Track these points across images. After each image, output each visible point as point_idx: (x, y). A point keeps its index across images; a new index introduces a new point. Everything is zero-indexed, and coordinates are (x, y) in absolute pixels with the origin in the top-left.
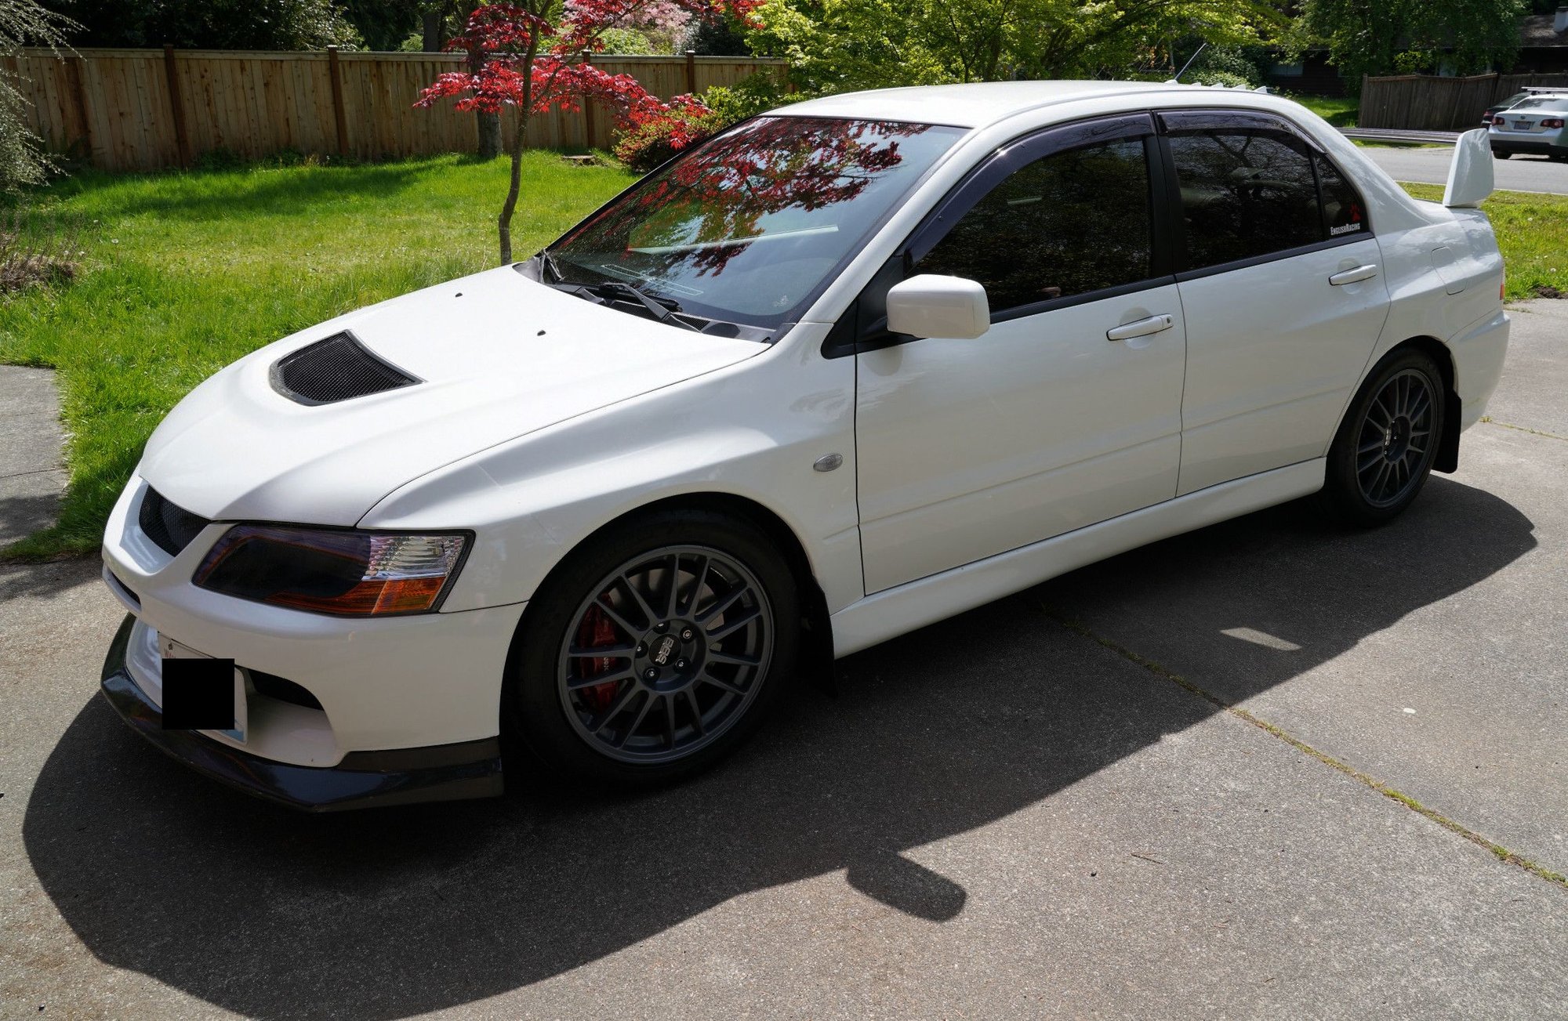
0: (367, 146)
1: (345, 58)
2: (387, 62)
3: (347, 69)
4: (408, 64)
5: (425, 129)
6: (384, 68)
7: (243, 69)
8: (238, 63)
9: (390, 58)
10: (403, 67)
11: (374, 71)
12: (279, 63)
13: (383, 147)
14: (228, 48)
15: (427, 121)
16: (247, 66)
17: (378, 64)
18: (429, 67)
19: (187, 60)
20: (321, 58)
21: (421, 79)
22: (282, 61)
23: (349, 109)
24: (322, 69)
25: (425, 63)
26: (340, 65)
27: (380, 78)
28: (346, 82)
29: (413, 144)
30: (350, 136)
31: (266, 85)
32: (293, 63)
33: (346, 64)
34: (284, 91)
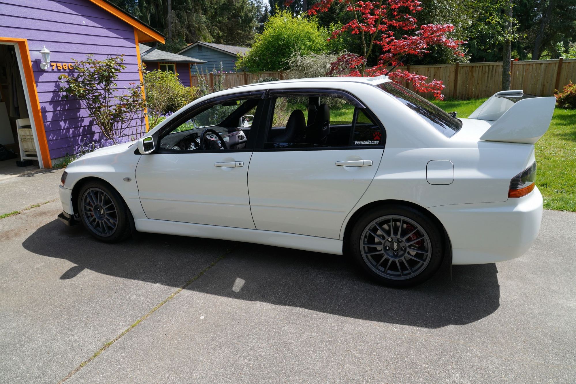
0: (463, 95)
1: (462, 66)
2: (476, 66)
3: (461, 69)
4: (483, 67)
5: (485, 89)
6: (474, 69)
7: (428, 71)
8: (427, 69)
9: (477, 65)
10: (481, 68)
11: (471, 69)
12: (439, 68)
13: (468, 95)
14: (425, 64)
15: (486, 86)
16: (430, 69)
17: (473, 67)
18: (491, 67)
19: (413, 68)
20: (453, 66)
21: (487, 71)
22: (441, 68)
23: (459, 82)
24: (453, 70)
25: (490, 66)
26: (459, 68)
27: (472, 72)
28: (460, 74)
29: (480, 95)
30: (458, 91)
31: (434, 75)
32: (444, 68)
33: (461, 67)
34: (439, 77)
